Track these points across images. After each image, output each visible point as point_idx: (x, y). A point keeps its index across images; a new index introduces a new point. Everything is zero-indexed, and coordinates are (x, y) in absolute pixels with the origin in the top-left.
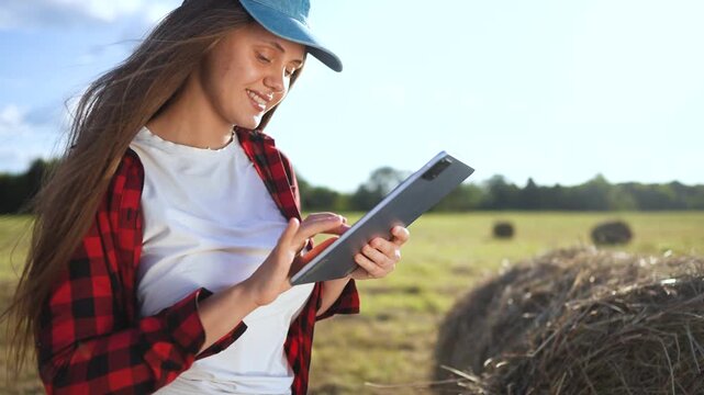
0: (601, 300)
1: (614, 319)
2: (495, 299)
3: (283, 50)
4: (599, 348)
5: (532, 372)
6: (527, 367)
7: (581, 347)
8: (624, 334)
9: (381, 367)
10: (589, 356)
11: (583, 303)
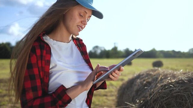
0: (167, 84)
1: (171, 89)
2: (134, 83)
3: (87, 13)
4: (167, 97)
5: (149, 103)
6: (147, 102)
7: (162, 96)
8: (174, 93)
9: (99, 101)
10: (165, 99)
11: (162, 84)
